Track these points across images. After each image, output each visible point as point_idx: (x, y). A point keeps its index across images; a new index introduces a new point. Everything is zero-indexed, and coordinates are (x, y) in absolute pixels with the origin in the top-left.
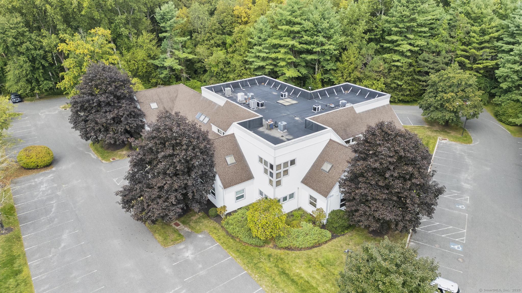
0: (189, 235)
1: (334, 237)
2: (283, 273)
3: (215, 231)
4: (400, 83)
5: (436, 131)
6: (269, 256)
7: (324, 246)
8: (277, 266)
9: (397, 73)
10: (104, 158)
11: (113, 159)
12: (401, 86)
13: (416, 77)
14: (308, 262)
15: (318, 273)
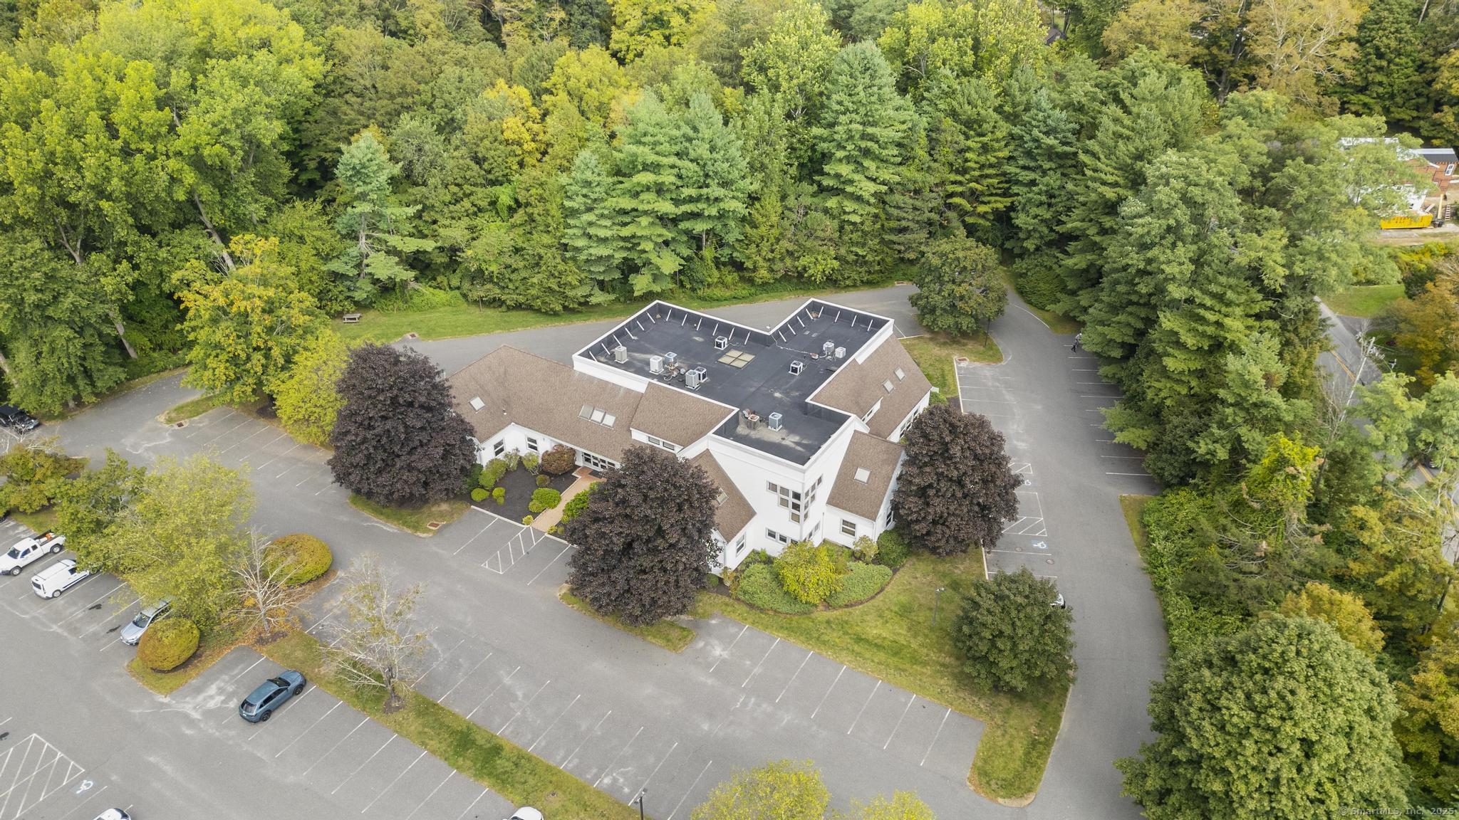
0: (696, 625)
1: (895, 571)
2: (859, 639)
3: (729, 609)
4: (861, 252)
5: (945, 344)
6: (828, 622)
7: (888, 589)
8: (846, 633)
9: (854, 236)
10: (416, 527)
11: (432, 525)
12: (864, 257)
13: (887, 237)
14: (881, 616)
15: (901, 627)
